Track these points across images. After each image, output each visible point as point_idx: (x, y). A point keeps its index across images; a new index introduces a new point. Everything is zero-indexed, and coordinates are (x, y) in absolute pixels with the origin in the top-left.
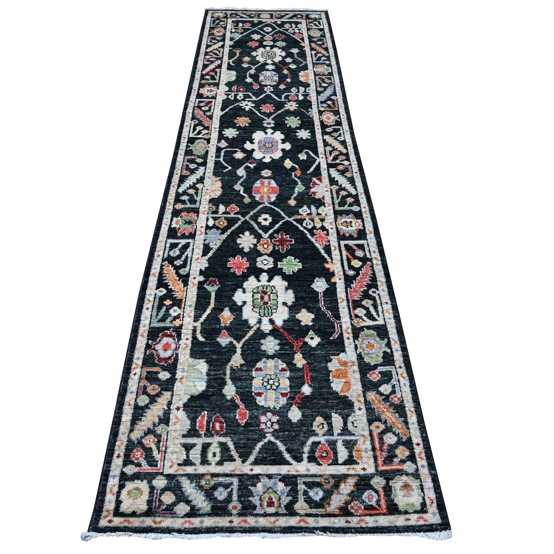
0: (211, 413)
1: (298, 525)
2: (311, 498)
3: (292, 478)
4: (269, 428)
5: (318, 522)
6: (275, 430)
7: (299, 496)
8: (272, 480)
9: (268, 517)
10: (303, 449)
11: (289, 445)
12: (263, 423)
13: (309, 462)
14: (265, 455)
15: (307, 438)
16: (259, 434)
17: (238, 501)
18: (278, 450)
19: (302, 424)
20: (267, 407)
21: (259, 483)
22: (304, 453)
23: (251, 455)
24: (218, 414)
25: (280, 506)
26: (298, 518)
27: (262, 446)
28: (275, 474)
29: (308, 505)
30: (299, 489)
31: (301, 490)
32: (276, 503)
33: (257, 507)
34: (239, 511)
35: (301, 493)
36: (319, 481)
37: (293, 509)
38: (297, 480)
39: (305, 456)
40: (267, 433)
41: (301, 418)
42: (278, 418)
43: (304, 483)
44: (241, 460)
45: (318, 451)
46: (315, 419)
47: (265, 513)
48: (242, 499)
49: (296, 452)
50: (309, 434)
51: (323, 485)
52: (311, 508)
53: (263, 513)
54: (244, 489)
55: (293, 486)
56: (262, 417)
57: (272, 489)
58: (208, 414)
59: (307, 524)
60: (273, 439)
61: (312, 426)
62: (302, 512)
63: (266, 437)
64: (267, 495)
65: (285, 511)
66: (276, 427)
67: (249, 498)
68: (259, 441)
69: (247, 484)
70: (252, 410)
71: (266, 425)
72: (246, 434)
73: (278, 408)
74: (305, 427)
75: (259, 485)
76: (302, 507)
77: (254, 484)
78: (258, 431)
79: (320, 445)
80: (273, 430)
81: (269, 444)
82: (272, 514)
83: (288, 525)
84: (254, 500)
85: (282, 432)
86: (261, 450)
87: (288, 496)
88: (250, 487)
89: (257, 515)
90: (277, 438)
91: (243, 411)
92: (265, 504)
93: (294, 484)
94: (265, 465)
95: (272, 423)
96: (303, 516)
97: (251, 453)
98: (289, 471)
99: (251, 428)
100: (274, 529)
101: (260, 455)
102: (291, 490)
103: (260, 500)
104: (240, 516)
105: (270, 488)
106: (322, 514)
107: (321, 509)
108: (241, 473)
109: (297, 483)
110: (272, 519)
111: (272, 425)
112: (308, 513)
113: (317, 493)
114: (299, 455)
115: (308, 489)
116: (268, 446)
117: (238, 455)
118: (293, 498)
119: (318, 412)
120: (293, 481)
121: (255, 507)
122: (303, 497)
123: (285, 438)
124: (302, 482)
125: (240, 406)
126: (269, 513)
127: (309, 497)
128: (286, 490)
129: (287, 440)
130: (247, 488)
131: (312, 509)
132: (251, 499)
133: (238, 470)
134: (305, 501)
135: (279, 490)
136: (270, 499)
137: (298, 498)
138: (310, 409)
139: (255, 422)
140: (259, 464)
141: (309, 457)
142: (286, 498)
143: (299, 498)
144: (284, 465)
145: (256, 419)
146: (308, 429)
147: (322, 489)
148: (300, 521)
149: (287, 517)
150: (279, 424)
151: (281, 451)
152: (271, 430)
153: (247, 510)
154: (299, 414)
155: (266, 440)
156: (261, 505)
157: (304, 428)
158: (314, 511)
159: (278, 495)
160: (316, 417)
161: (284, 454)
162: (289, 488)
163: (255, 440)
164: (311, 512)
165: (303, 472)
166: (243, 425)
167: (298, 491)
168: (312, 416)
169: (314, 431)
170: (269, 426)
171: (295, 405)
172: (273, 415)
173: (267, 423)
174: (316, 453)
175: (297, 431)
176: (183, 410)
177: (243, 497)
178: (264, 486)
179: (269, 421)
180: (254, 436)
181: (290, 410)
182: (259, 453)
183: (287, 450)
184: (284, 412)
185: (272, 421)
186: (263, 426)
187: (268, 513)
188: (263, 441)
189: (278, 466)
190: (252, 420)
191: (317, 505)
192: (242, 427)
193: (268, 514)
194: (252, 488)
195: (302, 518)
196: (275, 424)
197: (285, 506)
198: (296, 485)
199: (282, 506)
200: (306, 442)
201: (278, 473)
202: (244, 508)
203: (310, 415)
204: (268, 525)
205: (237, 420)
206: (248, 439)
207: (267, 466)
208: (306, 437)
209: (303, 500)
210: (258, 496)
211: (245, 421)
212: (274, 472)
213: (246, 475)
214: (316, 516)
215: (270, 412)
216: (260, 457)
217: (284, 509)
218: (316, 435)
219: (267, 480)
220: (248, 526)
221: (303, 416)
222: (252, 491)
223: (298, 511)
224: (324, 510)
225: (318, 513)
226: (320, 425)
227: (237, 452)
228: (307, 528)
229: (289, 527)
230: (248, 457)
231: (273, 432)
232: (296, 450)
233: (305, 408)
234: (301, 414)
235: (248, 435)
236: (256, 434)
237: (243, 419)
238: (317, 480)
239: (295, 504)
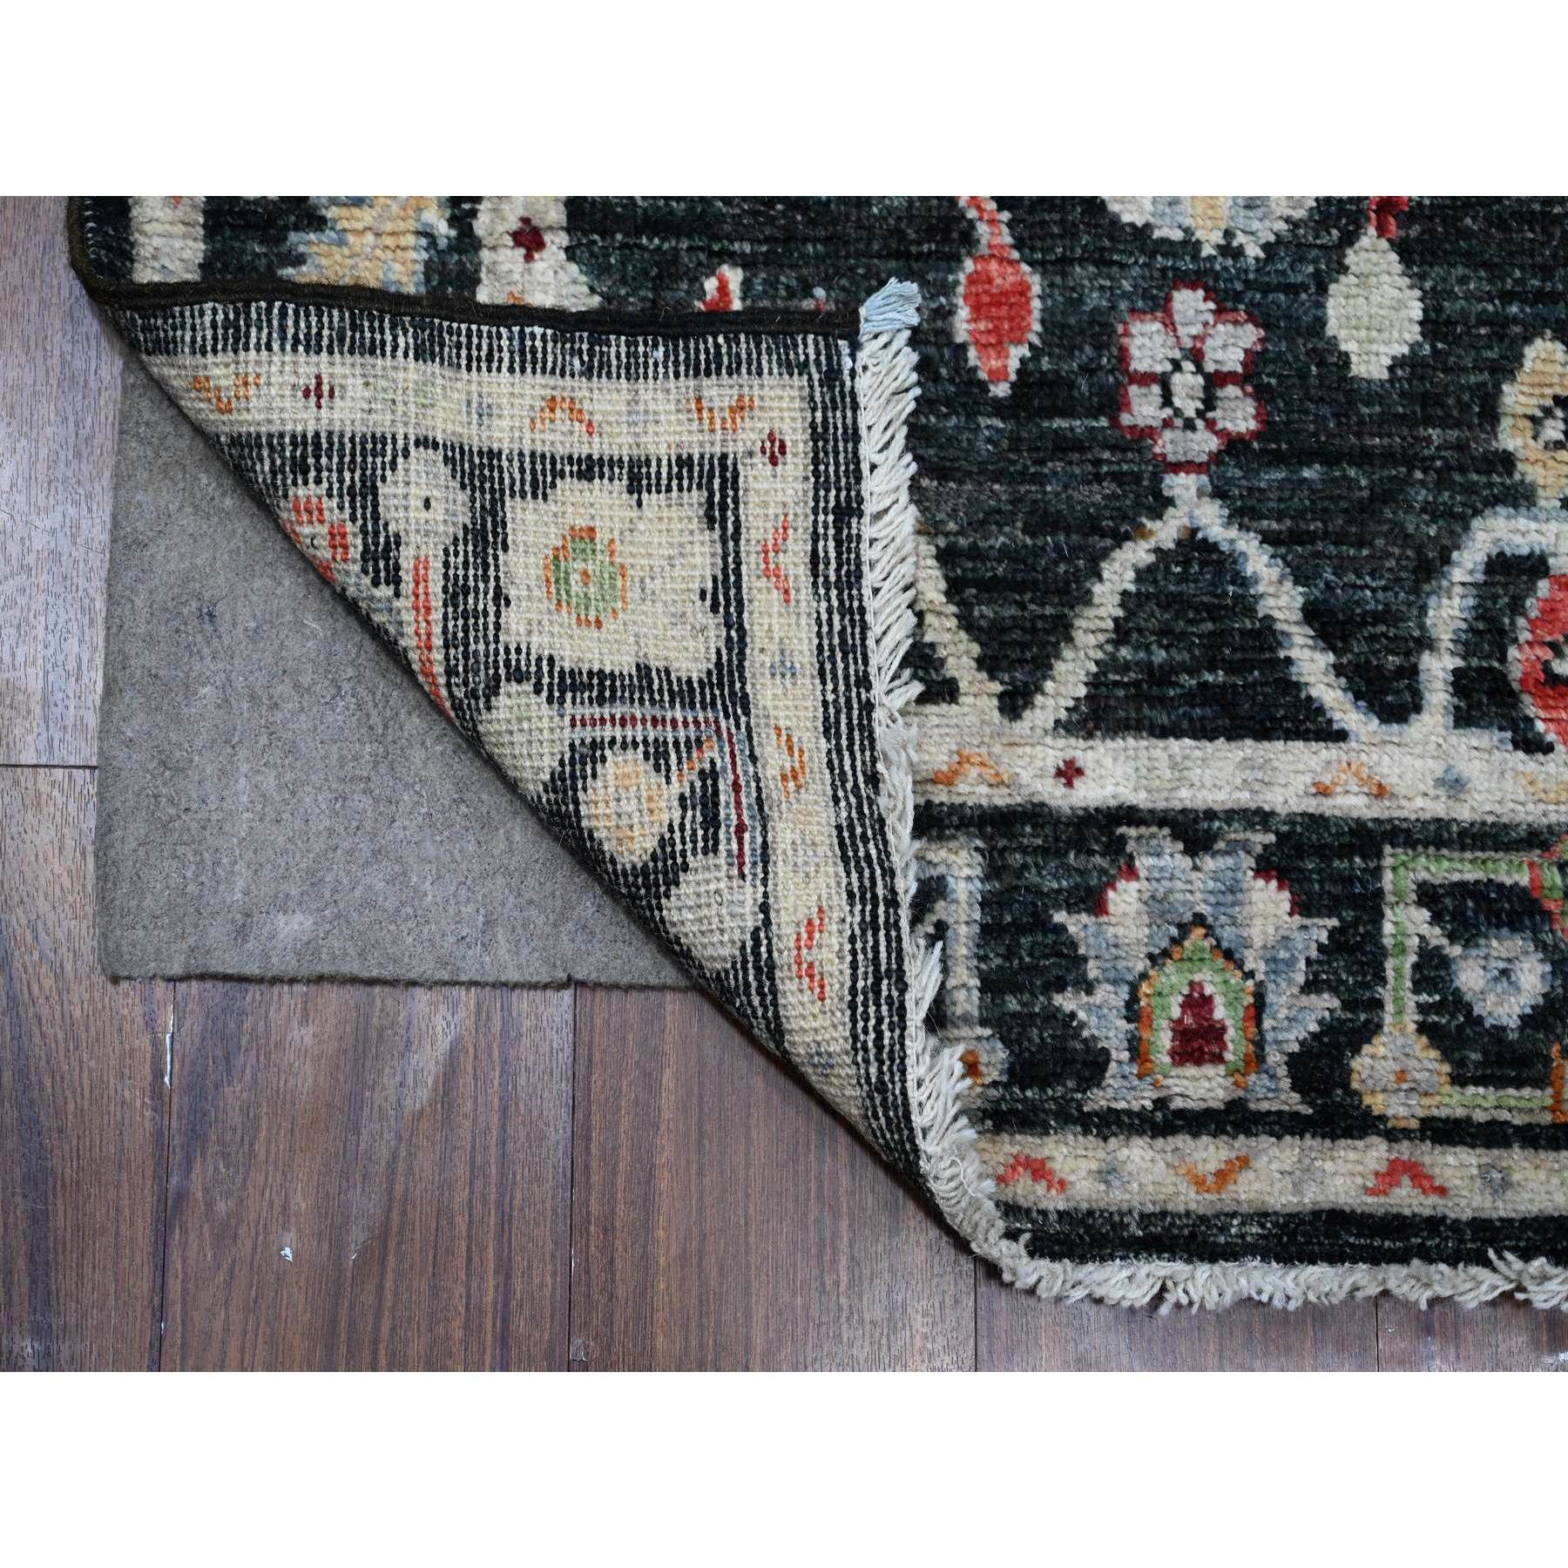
0: (772, 283)
1: (1373, 1204)
2: (1469, 1008)
3: (1346, 851)
4: (1189, 425)
5: (1506, 1184)
6: (1234, 446)
7: (1385, 994)
8: (1209, 863)
9: (1182, 1141)
10: (1423, 609)
11: (1329, 576)
12: (1146, 379)
13: (1464, 719)
14: (1160, 656)
15: (1457, 522)
16: (1116, 477)
17: (983, 1022)
18: (1250, 611)
19: (1426, 399)
20: (1177, 235)
21: (1122, 884)
22: (1426, 643)
23: (1068, 653)
24: (820, 292)
25: (1257, 1059)
26: (1374, 1153)
27: (1142, 575)
28: (1231, 815)
29: (1446, 1056)
30: (1388, 942)
31: (1402, 950)
32: (1231, 1033)
33: (1113, 1067)
34: (993, 1093)
35: (1399, 968)
36: (1524, 879)
37: (1345, 1086)
38: (1377, 872)
39: (1438, 668)
40: (1177, 467)
41: (1414, 347)
42: (1250, 335)
43: (1428, 896)
44: (997, 687)
45: (1525, 636)
46: (1519, 358)
47: (1161, 1103)
48: (1013, 1004)
49: (1373, 638)
50: (1470, 489)
51: (1548, 915)
52: (1458, 1080)
53: (1148, 1104)
54: (1019, 928)
55: (1349, 915)
56: (1136, 328)
57: (1210, 930)
58: (746, 285)
59: (1434, 1199)
60: (1212, 521)
61: (1491, 415)
62: (1398, 1108)
63: (1170, 502)
64: (1173, 981)
65: (1292, 1101)
66: (1239, 415)
67: (1058, 1000)
68: (1120, 539)
69: (1037, 891)
70: (1064, 262)
71: (1167, 400)
72: (1024, 477)
73: (1253, 251)
74: (1443, 424)
75: (1125, 898)
76: (1402, 1075)
77: (1090, 891)
78: (1114, 448)
79: (1543, 587)
80: (1213, 443)
81: (1186, 564)
82: (1208, 1112)
83: (1312, 1196)
84: (1089, 1008)
85: (1278, 459)
86: (1131, 614)
87: (1311, 987)
88: (1060, 917)
89: (1109, 1124)
90: (1242, 515)
91: (1002, 278)
92: (1164, 1039)
93: (1356, 902)
94: (1163, 733)
95: (1215, 381)
96: (1406, 1133)
97: (1062, 630)
98: (1323, 791)
99: (1058, 423)
100: (1224, 1229)
101: (1125, 652)
102: (1337, 945)
103: (1133, 1011)
104: (998, 1130)
105: (1199, 919)
106: (1530, 1126)
107: (1527, 1092)
108: (1001, 799)
109: (1380, 893)
110: (1209, 1153)
111: (1209, 402)
112: (1443, 1113)
113: (1505, 973)
114: (1393, 660)
115: (1452, 938)
116: (1184, 578)
117: (976, 649)
118: (1346, 1005)
119: (1540, 296)
120: (1348, 880)
121: (1094, 1065)
122: (1411, 1001)
123: (1300, 515)
124: (1408, 881)
125: (982, 229)
126: (1190, 1105)
127: (1456, 1003)
128: (1299, 937)
129: (1312, 538)
130: (1041, 923)
131: (1471, 1090)
132: (1066, 1001)
133: (973, 772)
134: (1422, 1028)
135: (1258, 943)
136: (1198, 1002)
137: (1379, 1004)
138: (1486, 265)
139: (1088, 370)
140: (1117, 728)
141: (1461, 682)
142: (1305, 1001)
143: (1389, 1007)
144: (1289, 736)
145: (1099, 347)
146: (1461, 447)
147: (1541, 946)
148: (1394, 1172)
149: (1309, 1141)
150: (1262, 395)
151: (1269, 619)
152: (1204, 443)
153: (1044, 1084)
154: (1401, 305)
155: (1166, 532)
156: (1137, 1049)
157: (1434, 433)
158: (1480, 1103)
159: (1250, 975)
160: (1528, 340)
161: (1294, 653)
162: (1321, 929)
163: (1092, 526)
164: (1460, 1112)
165: (1419, 802)
166: (1001, 390)
167: (1383, 953)
168: (1499, 324)
169: (1507, 461)
170: (1190, 408)
171: (1382, 231)
172: (1219, 312)
173: (1177, 379)
174: (1513, 652)
175: (1389, 457)
176: (571, 253)
177: (1017, 989)
178: (1157, 905)
179: (1188, 366)
180: (1082, 493)
181: (1344, 270)
182: (1122, 632)
183: (1311, 613)
184: (1293, 289)
185: (1210, 367)
186: (1144, 408)
187: (1178, 1103)
188: (1144, 534)
189: (1248, 747)
190: (1071, 350)
191: (1500, 1061)
192: (999, 408)
193: (1181, 1113)
194: (1075, 924)
195: (1404, 1149)
196: (1232, 390)
197: (1293, 1061)
198: (1371, 905)
199: (1274, 1058)
200: (1446, 560)
201: (1244, 799)
202: (1021, 1072)
203: (1481, 323)
204: (1188, 1199)
205: (963, 347)
206: (1042, 521)
207: (1176, 746)
208: (1450, 514)
209: (1411, 1018)
210: (1115, 982)
211: (1016, 355)
212: (1220, 798)
213: (1036, 814)
214: (1492, 1135)
215: (1193, 286)
216: (1126, 667)
217: (1286, 1083)
218: (1520, 497)
219: (1173, 858)
220: (1055, 1202)
221: (1431, 325)
222: (1074, 945)
223: (1377, 1103)
224: (1544, 1097)
225: (1504, 1115)
226: (1548, 412)
227: (967, 623)
228: (1434, 1224)
229: (1316, 1214)
230: (1042, 666)
231: (1216, 458)
232: (1378, 618)
233: (1448, 259)
234: (1416, 311)
235: (1040, 479)
236: (1099, 478)
237: (999, 348)
238: (1512, 872)
239: (1356, 1050)
